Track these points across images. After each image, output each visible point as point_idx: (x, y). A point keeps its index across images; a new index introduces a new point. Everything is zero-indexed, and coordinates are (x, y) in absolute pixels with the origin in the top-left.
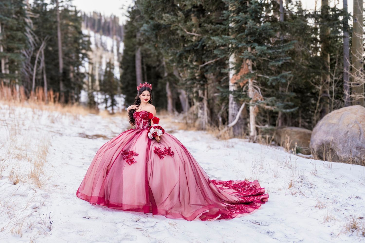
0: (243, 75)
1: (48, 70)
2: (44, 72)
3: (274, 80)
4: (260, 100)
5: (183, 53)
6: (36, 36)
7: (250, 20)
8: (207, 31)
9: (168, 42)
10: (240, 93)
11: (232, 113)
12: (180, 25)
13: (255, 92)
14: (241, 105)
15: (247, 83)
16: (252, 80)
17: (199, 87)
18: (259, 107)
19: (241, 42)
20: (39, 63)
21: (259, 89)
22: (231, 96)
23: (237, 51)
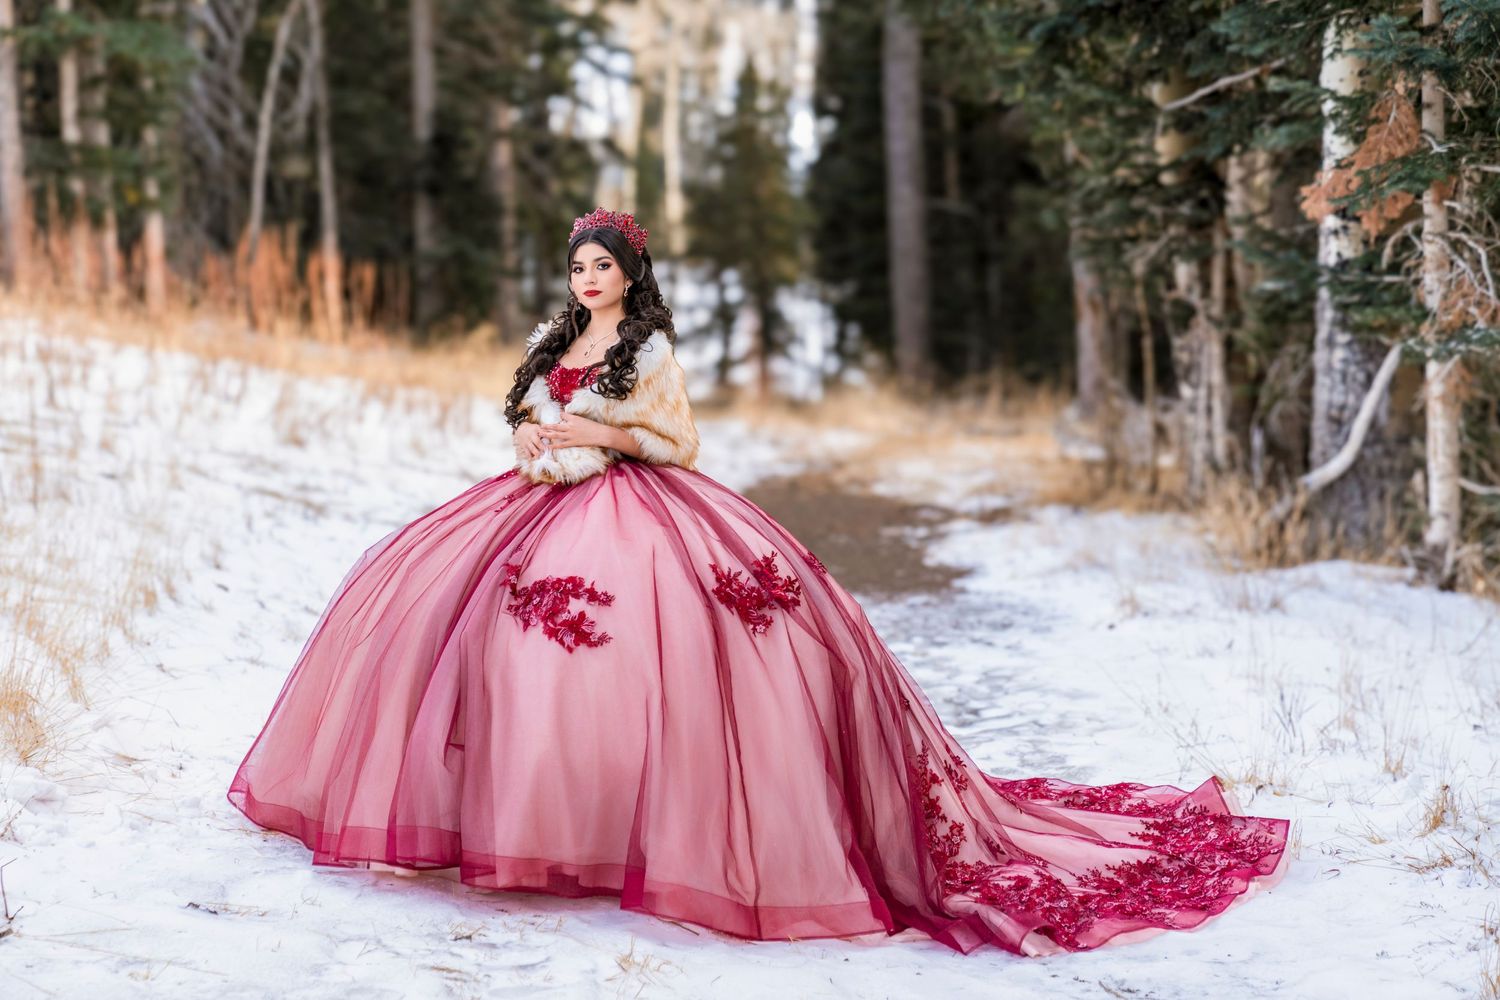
0: (1380, 168)
1: (344, 126)
2: (323, 135)
4: (1481, 322)
10: (1370, 278)
11: (1330, 405)
13: (1453, 271)
14: (1383, 352)
15: (1414, 212)
16: (1439, 202)
18: (1473, 366)
20: (291, 76)
21: (1483, 254)
22: (1324, 293)
23: (1350, 16)
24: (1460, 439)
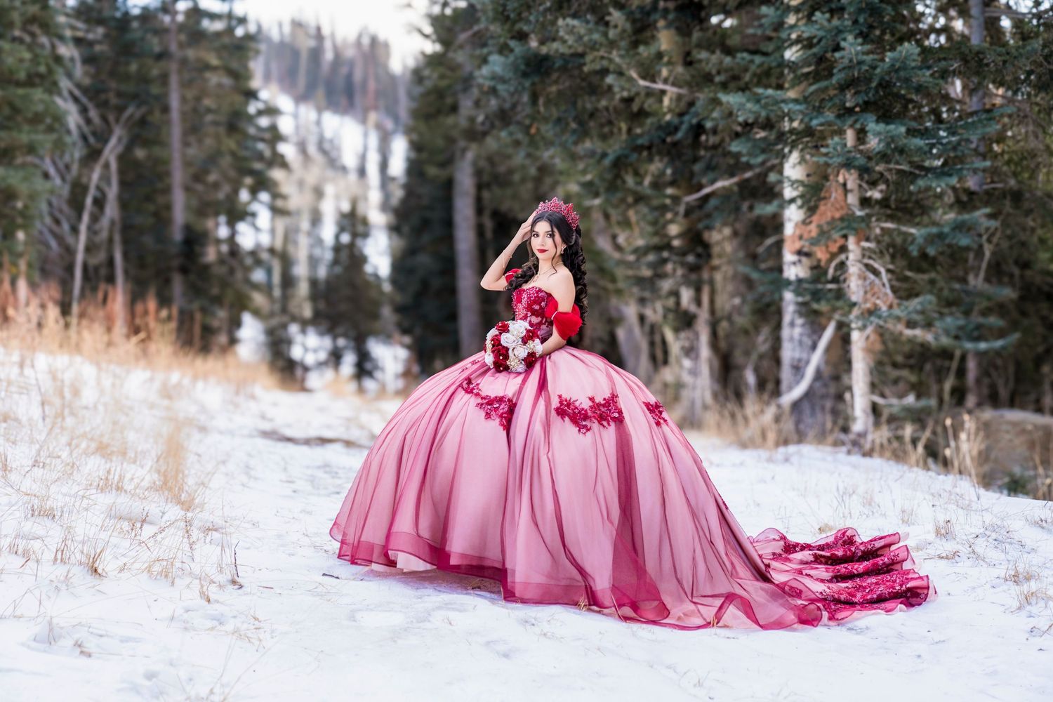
0: (828, 223)
1: (128, 230)
2: (117, 238)
3: (931, 239)
4: (884, 308)
5: (626, 157)
6: (90, 106)
7: (850, 38)
8: (708, 78)
9: (576, 119)
10: (820, 286)
11: (793, 359)
12: (615, 55)
13: (868, 282)
14: (823, 328)
15: (843, 249)
16: (858, 242)
17: (683, 276)
18: (881, 332)
19: (819, 110)
20: (99, 203)
21: (883, 271)
22: (788, 296)
23: (808, 142)
24: (871, 373)
